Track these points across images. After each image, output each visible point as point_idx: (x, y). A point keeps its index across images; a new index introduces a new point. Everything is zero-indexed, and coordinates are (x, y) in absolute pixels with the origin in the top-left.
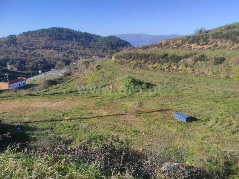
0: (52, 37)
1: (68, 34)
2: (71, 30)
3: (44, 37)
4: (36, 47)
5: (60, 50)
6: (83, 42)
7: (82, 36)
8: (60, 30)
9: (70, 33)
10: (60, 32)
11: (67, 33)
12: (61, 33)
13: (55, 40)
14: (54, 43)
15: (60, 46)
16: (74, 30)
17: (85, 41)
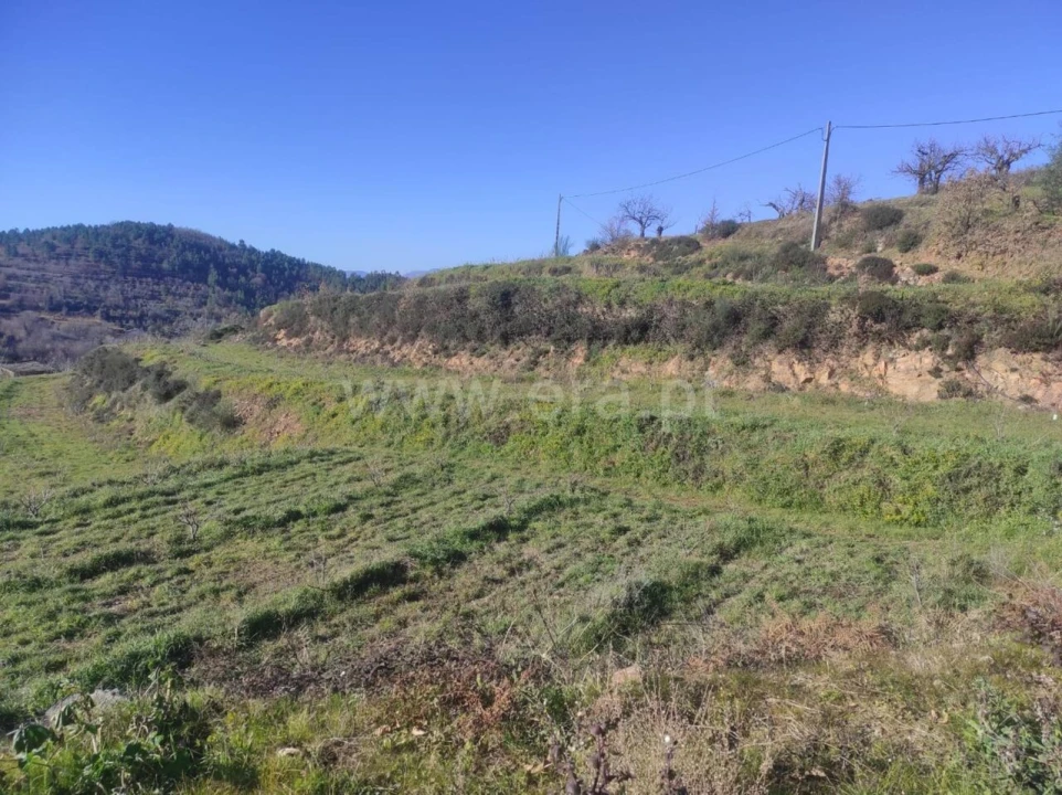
0: (112, 264)
1: (189, 256)
2: (207, 237)
3: (72, 262)
4: (21, 300)
5: (131, 323)
6: (250, 293)
7: (252, 265)
8: (156, 236)
9: (198, 252)
10: (152, 242)
11: (184, 250)
12: (155, 248)
13: (121, 278)
14: (114, 288)
15: (140, 301)
16: (221, 240)
17: (264, 287)
